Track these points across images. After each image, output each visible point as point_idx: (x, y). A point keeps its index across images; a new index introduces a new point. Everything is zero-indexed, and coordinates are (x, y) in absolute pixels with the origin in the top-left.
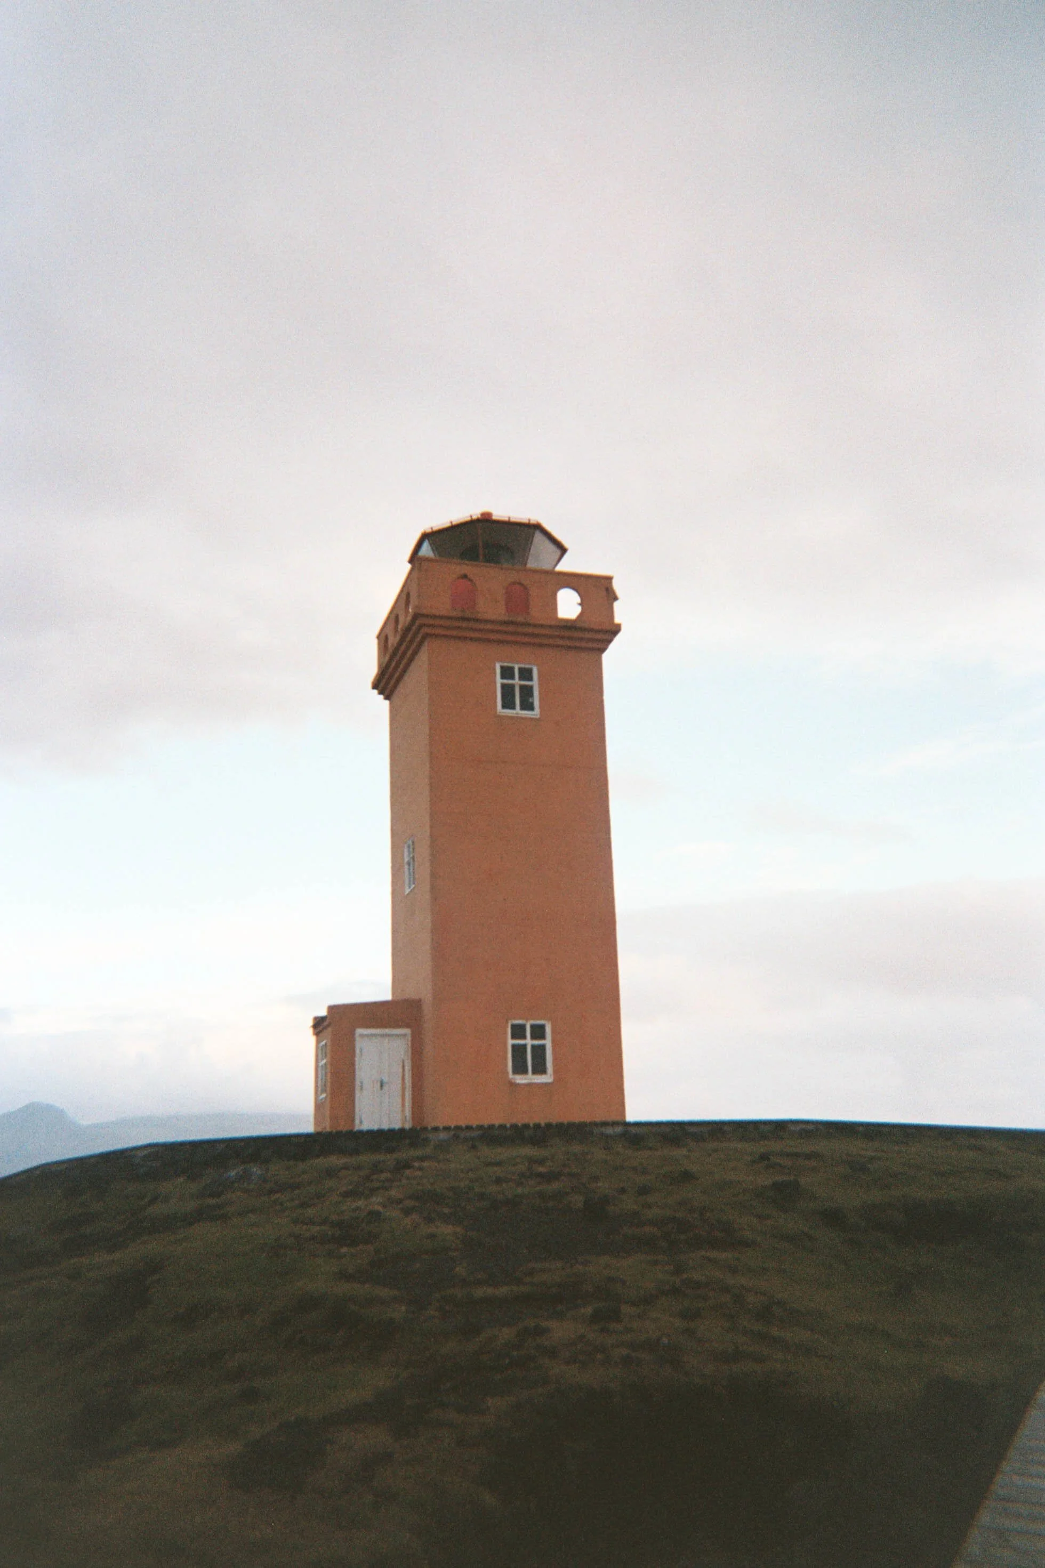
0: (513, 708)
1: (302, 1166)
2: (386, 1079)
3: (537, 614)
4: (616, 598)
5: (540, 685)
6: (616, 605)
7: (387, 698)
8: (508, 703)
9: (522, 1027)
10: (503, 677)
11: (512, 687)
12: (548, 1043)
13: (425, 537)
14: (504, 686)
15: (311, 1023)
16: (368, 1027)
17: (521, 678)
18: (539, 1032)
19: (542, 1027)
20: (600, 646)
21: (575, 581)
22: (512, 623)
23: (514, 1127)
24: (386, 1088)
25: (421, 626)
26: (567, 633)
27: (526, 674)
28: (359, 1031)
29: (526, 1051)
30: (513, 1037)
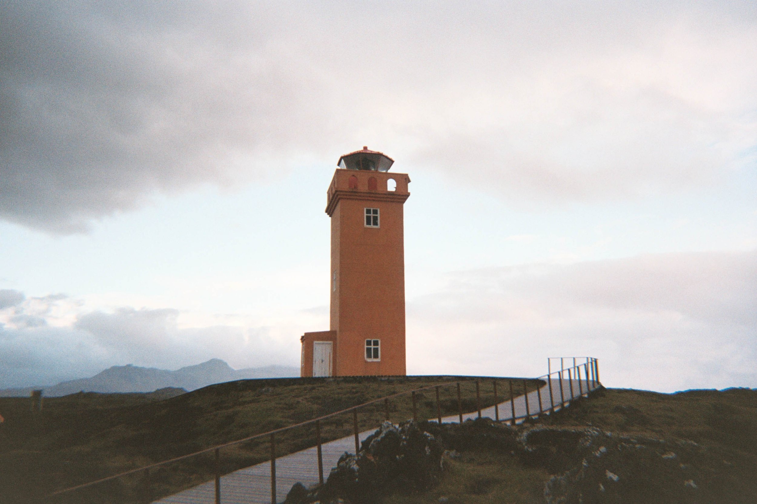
0: (370, 224)
1: (286, 388)
2: (324, 359)
3: (380, 190)
4: (409, 181)
5: (380, 216)
6: (409, 184)
7: (330, 216)
8: (368, 223)
9: (370, 341)
10: (367, 213)
11: (370, 217)
12: (379, 347)
13: (342, 158)
14: (367, 217)
15: (300, 338)
16: (318, 340)
17: (373, 213)
18: (376, 343)
19: (377, 341)
20: (403, 201)
21: (394, 176)
22: (370, 193)
23: (353, 377)
24: (324, 363)
25: (337, 196)
26: (391, 197)
27: (375, 212)
28: (315, 342)
29: (371, 350)
30: (367, 345)
